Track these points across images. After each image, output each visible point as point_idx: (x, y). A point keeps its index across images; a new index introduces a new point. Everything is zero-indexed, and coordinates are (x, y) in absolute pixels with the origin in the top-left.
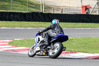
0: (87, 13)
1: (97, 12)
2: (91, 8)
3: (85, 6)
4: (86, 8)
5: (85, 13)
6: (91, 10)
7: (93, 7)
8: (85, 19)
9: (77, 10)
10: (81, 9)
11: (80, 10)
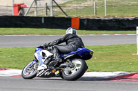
0: (21, 14)
1: (35, 13)
2: (26, 7)
3: (19, 5)
4: (20, 7)
5: (18, 15)
6: (26, 10)
7: (29, 6)
8: (19, 22)
9: (7, 10)
10: (12, 8)
11: (11, 11)
